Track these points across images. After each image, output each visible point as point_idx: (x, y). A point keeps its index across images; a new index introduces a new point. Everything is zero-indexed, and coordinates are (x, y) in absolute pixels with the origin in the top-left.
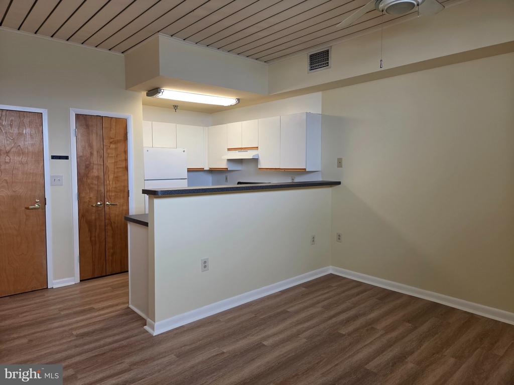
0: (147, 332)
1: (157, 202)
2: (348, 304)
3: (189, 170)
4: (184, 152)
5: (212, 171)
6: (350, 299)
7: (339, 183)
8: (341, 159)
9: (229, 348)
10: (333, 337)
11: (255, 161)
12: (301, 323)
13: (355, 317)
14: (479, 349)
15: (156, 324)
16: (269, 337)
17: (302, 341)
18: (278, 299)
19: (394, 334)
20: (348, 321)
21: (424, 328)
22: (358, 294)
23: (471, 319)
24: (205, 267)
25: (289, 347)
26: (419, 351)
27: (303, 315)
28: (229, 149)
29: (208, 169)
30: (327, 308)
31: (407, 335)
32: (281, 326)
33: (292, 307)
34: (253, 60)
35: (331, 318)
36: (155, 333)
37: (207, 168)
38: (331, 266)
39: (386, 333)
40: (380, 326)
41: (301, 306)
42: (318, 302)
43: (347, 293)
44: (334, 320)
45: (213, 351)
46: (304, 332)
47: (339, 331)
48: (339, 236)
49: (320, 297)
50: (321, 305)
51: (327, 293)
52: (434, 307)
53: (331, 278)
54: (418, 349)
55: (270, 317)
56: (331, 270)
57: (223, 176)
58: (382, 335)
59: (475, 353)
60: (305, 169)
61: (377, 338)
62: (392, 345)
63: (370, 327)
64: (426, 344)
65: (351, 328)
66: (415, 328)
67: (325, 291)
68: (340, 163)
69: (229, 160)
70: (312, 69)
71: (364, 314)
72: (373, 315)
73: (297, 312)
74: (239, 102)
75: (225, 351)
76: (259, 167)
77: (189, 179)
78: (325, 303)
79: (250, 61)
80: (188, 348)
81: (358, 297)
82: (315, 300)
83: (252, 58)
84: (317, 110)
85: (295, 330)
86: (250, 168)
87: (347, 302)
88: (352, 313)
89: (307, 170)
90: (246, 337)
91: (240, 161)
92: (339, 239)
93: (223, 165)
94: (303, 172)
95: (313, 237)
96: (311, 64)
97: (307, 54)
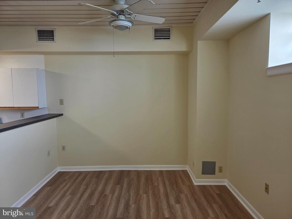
2: (83, 187)
6: (82, 184)
7: (62, 115)
8: (63, 100)
10: (89, 209)
13: (93, 193)
14: (149, 186)
19: (116, 194)
20: (91, 197)
21: (125, 185)
22: (84, 179)
30: (73, 194)
31: (122, 192)
33: (50, 202)
35: (80, 199)
38: (58, 167)
39: (113, 194)
40: (108, 191)
42: (65, 193)
43: (77, 181)
44: (83, 199)
47: (90, 205)
48: (64, 147)
50: (68, 194)
51: (66, 184)
53: (61, 175)
54: (130, 196)
56: (58, 169)
58: (112, 197)
60: (38, 107)
61: (111, 199)
62: (119, 200)
63: (103, 195)
64: (131, 193)
65: (95, 200)
66: (122, 186)
67: (64, 184)
68: (61, 102)
70: (40, 40)
71: (95, 189)
72: (100, 188)
78: (70, 191)
81: (85, 181)
82: (62, 192)
87: (81, 186)
88: (89, 191)
89: (39, 108)
92: (64, 149)
94: (36, 109)
95: (49, 152)
96: (39, 36)
97: (35, 28)
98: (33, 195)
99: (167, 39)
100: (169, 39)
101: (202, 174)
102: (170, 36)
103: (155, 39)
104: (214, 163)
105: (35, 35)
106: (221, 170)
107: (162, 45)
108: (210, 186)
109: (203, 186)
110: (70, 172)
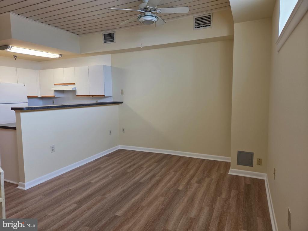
0: (20, 189)
1: (23, 115)
2: (130, 160)
3: (29, 98)
4: (24, 85)
5: (43, 98)
6: (130, 158)
7: (122, 102)
8: (123, 90)
9: (72, 187)
10: (124, 173)
11: (74, 91)
12: (108, 171)
13: (134, 165)
15: (26, 184)
16: (93, 179)
17: (110, 177)
18: (94, 164)
19: (150, 168)
21: (162, 164)
22: (134, 156)
23: (180, 158)
24: (53, 150)
25: (104, 181)
26: (161, 172)
27: (109, 168)
28: (55, 84)
29: (41, 97)
31: (156, 168)
32: (99, 174)
33: (102, 165)
34: (70, 33)
36: (26, 189)
37: (39, 96)
38: (119, 145)
39: (148, 168)
40: (145, 166)
41: (107, 164)
42: (115, 162)
43: (128, 156)
44: (124, 167)
45: (65, 190)
46: (110, 174)
47: (127, 171)
48: (123, 129)
49: (116, 160)
50: (117, 162)
51: (119, 157)
52: (166, 155)
53: (120, 151)
55: (92, 171)
56: (120, 147)
57: (51, 101)
58: (146, 169)
59: (181, 169)
60: (104, 95)
61: (144, 171)
63: (140, 167)
64: (163, 170)
65: (132, 169)
66: (159, 164)
68: (122, 92)
69: (56, 91)
70: (105, 42)
71: (137, 163)
73: (105, 167)
74: (61, 56)
75: (71, 189)
76: (76, 95)
77: (29, 103)
78: (119, 161)
79: (68, 33)
80: (48, 191)
82: (113, 161)
83: (70, 32)
84: (109, 64)
85: (106, 174)
86: (70, 95)
88: (132, 163)
90: (81, 181)
91: (63, 92)
92: (123, 131)
93: (52, 94)
94: (103, 97)
95: (110, 131)
96: (105, 39)
97: (102, 33)
98: (95, 160)
99: (208, 26)
100: (210, 25)
101: (237, 164)
102: (210, 23)
103: (196, 28)
104: (252, 154)
105: (102, 38)
106: (259, 162)
107: (203, 33)
108: (245, 177)
109: (237, 176)
110: (127, 150)
